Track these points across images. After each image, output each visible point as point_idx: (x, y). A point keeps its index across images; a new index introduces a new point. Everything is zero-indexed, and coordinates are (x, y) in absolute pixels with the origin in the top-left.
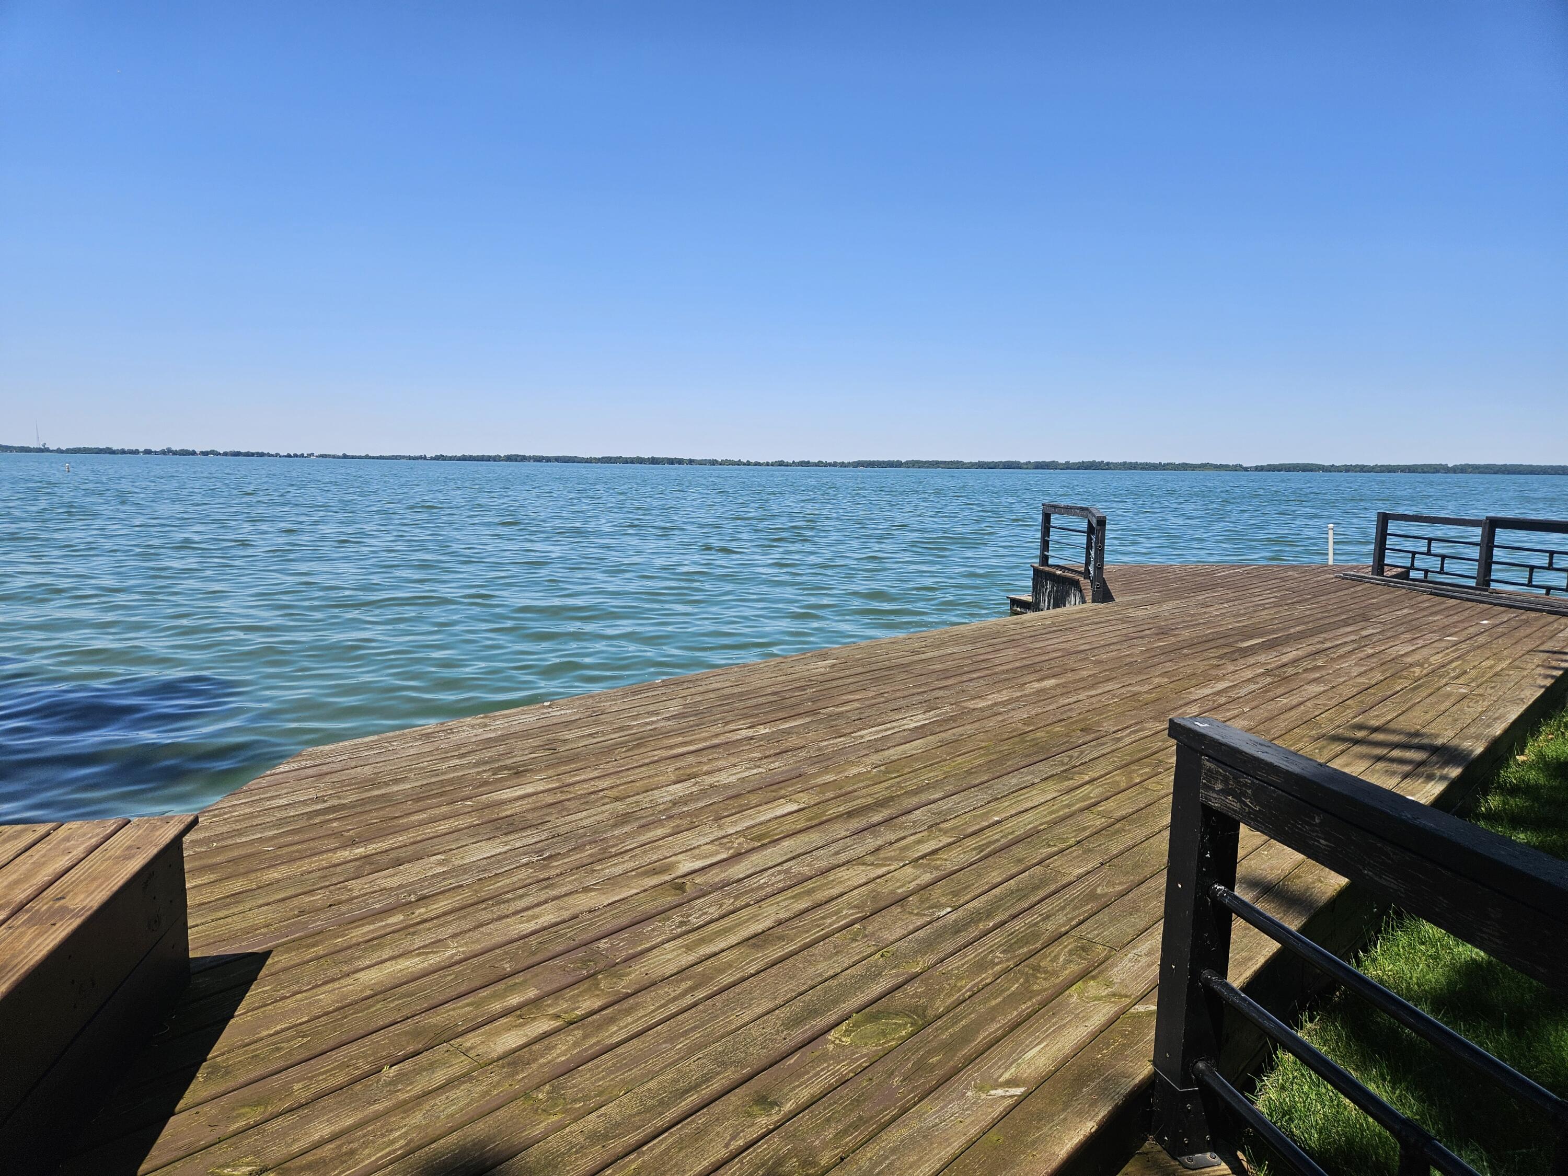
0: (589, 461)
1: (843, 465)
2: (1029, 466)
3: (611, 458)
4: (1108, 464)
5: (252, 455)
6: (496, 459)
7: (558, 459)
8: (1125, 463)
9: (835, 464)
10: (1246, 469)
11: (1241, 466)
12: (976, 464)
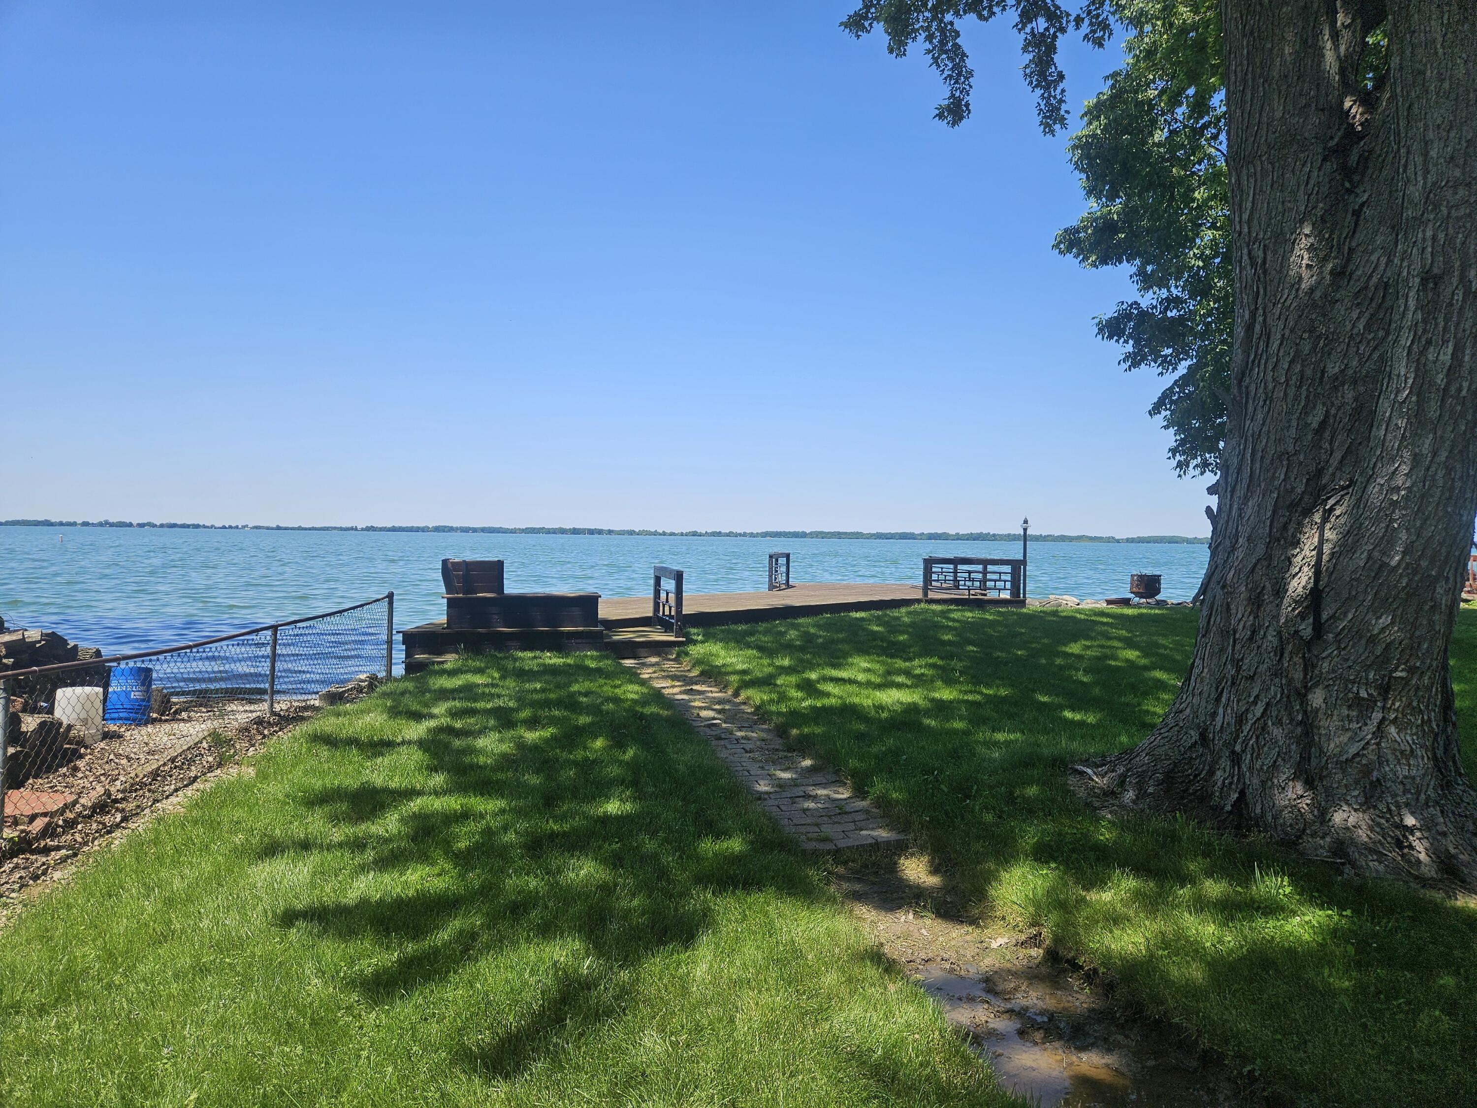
0: (513, 531)
1: (752, 535)
2: (923, 537)
3: (535, 529)
4: (994, 535)
5: (188, 526)
6: (424, 530)
7: (483, 530)
8: (1009, 535)
9: (744, 535)
10: (1118, 541)
11: (1113, 538)
12: (874, 534)
